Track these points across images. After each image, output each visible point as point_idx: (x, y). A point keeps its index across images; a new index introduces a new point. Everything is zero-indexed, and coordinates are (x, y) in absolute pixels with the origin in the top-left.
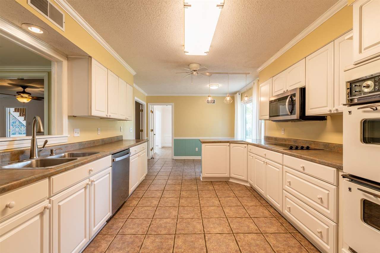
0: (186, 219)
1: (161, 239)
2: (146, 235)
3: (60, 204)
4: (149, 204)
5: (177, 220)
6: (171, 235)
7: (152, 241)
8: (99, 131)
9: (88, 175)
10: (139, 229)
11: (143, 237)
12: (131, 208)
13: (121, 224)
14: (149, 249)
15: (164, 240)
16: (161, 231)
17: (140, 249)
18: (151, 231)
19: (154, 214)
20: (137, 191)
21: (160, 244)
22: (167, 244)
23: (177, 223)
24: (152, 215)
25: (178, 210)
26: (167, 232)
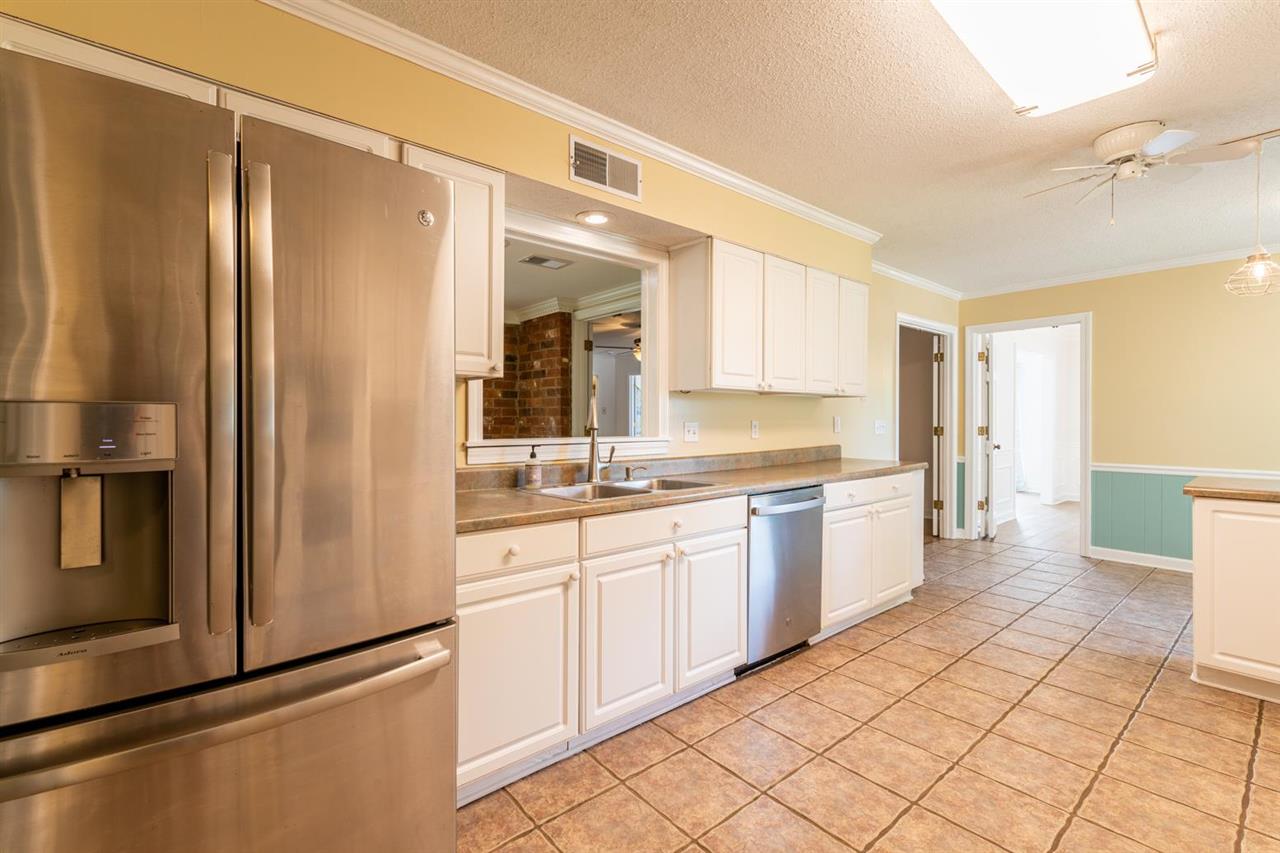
0: (991, 781)
1: (856, 790)
2: (818, 754)
3: (603, 579)
4: (879, 679)
5: (951, 768)
6: (898, 798)
7: (825, 778)
8: (753, 430)
9: (668, 534)
10: (806, 731)
11: (806, 755)
12: (816, 669)
13: (767, 698)
14: (806, 792)
15: (862, 797)
16: (868, 770)
17: (784, 779)
18: (838, 753)
19: (877, 715)
20: (863, 631)
21: (844, 800)
22: (867, 812)
23: (942, 777)
24: (868, 713)
25: (979, 741)
26: (891, 782)
